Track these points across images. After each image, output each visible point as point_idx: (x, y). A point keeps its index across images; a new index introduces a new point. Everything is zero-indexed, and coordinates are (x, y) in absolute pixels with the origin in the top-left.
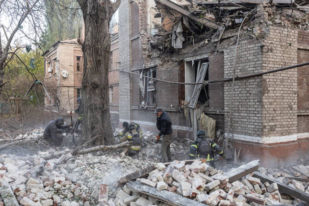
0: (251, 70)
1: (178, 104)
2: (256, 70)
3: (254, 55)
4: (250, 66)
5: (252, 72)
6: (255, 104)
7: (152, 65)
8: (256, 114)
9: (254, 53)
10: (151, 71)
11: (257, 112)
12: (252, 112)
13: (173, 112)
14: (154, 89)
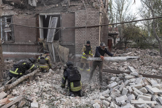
0: (92, 23)
1: (35, 40)
2: (96, 23)
3: (95, 16)
4: (92, 22)
5: (94, 24)
6: (95, 40)
7: (5, 14)
8: (95, 44)
9: (95, 15)
10: (6, 18)
11: (96, 44)
12: (93, 44)
13: (31, 45)
14: (11, 31)
